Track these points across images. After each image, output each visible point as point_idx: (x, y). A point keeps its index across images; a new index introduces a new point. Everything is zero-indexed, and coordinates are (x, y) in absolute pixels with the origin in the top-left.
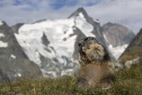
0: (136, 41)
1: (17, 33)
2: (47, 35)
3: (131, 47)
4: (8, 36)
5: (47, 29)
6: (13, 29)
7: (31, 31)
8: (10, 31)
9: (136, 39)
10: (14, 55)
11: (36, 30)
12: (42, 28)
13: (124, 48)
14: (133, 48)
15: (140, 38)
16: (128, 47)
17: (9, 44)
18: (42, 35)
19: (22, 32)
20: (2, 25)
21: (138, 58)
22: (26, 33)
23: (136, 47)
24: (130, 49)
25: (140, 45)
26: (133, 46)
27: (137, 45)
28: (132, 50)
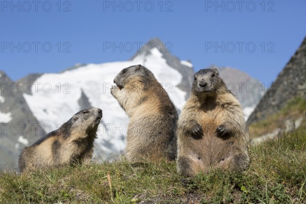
0: (271, 99)
2: (88, 95)
3: (261, 111)
4: (12, 100)
5: (89, 83)
9: (271, 94)
10: (25, 137)
12: (79, 82)
14: (264, 112)
15: (279, 92)
16: (255, 112)
17: (12, 116)
18: (79, 96)
21: (276, 132)
23: (271, 110)
24: (259, 115)
25: (278, 107)
26: (265, 109)
27: (273, 106)
28: (263, 116)
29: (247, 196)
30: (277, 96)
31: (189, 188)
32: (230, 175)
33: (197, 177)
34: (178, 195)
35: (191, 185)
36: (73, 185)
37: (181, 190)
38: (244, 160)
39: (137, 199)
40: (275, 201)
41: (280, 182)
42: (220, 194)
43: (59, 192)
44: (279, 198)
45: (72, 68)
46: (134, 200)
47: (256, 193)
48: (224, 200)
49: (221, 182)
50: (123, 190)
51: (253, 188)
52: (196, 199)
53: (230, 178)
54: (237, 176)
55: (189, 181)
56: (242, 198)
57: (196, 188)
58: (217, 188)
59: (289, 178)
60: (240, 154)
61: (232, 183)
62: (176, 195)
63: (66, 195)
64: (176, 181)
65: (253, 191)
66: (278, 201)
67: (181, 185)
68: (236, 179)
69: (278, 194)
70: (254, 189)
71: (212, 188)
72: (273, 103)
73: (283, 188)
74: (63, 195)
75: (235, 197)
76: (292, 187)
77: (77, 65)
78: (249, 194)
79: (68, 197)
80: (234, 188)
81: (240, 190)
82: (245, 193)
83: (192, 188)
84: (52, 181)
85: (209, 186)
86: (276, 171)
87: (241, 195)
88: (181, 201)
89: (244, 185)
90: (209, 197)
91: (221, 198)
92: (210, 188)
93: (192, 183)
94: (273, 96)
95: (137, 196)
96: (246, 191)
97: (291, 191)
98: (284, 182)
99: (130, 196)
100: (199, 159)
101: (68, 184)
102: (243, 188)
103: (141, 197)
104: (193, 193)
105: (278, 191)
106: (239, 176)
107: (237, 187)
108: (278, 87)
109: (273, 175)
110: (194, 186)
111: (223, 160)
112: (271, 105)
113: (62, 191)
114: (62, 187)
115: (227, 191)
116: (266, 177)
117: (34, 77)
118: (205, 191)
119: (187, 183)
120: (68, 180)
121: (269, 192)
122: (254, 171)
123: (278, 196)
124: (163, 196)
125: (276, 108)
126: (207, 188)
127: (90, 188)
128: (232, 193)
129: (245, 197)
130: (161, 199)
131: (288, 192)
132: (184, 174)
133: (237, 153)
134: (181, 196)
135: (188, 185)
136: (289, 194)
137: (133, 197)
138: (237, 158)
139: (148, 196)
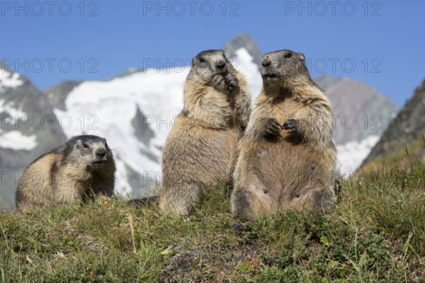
0: (404, 124)
1: (63, 108)
2: (146, 112)
3: (389, 140)
5: (148, 96)
6: (51, 96)
7: (103, 101)
8: (42, 103)
9: (404, 117)
11: (115, 100)
12: (134, 94)
13: (368, 146)
14: (394, 143)
15: (415, 114)
16: (381, 142)
17: (38, 140)
18: (132, 114)
19: (76, 105)
20: (19, 87)
22: (86, 109)
23: (403, 140)
24: (386, 146)
25: (414, 135)
26: (396, 138)
27: (407, 135)
28: (392, 148)
29: (329, 250)
30: (412, 121)
31: (245, 236)
32: (305, 219)
33: (258, 222)
34: (228, 246)
35: (249, 233)
36: (82, 229)
37: (234, 239)
38: (327, 199)
39: (171, 251)
40: (369, 260)
41: (378, 232)
42: (289, 247)
43: (61, 239)
44: (374, 254)
45: (123, 74)
46: (166, 252)
47: (341, 247)
48: (294, 256)
49: (292, 229)
50: (151, 238)
51: (337, 240)
52: (255, 253)
53: (306, 224)
54: (315, 222)
55: (245, 228)
56: (322, 253)
57: (256, 237)
58: (285, 238)
59: (391, 226)
60: (322, 191)
61: (307, 231)
62: (226, 246)
63: (71, 243)
64: (227, 226)
65: (338, 244)
66: (373, 259)
67: (234, 232)
68: (314, 226)
69: (374, 249)
70: (339, 241)
71: (279, 237)
72: (407, 130)
73: (381, 241)
74: (66, 243)
75: (311, 251)
76: (395, 239)
77: (132, 69)
78: (333, 248)
79: (73, 246)
80: (311, 239)
81: (320, 242)
82: (326, 246)
83: (250, 238)
84: (52, 223)
85: (273, 234)
86: (373, 216)
87: (320, 249)
88: (232, 256)
89: (325, 235)
90: (273, 251)
91: (290, 252)
92: (274, 238)
93: (250, 230)
94: (407, 119)
95: (172, 246)
96: (327, 244)
97: (393, 245)
98: (383, 233)
99: (161, 247)
100: (265, 193)
101: (74, 228)
102: (323, 239)
103: (176, 248)
104: (250, 244)
105: (374, 244)
106: (318, 221)
107: (315, 238)
108: (415, 106)
109: (367, 222)
110: (252, 235)
111: (298, 197)
112: (404, 132)
113: (66, 237)
114: (67, 231)
115: (299, 243)
116: (358, 223)
117: (69, 86)
118: (268, 242)
119: (242, 230)
120: (75, 221)
121: (361, 246)
122: (340, 214)
123: (374, 252)
124: (208, 247)
125: (410, 137)
126: (271, 237)
127: (105, 233)
128: (307, 245)
129: (326, 252)
130: (204, 251)
131: (389, 246)
132: (240, 216)
133: (318, 189)
134: (233, 248)
135: (243, 233)
136: (389, 249)
137: (165, 248)
138: (319, 197)
139: (186, 247)
